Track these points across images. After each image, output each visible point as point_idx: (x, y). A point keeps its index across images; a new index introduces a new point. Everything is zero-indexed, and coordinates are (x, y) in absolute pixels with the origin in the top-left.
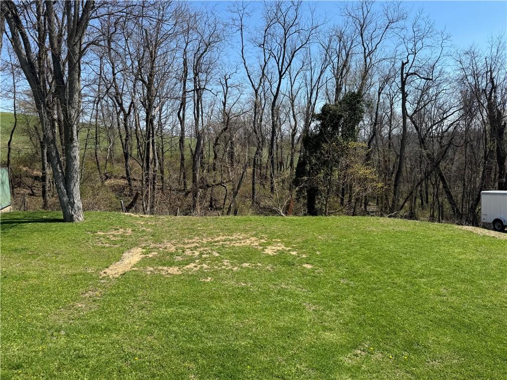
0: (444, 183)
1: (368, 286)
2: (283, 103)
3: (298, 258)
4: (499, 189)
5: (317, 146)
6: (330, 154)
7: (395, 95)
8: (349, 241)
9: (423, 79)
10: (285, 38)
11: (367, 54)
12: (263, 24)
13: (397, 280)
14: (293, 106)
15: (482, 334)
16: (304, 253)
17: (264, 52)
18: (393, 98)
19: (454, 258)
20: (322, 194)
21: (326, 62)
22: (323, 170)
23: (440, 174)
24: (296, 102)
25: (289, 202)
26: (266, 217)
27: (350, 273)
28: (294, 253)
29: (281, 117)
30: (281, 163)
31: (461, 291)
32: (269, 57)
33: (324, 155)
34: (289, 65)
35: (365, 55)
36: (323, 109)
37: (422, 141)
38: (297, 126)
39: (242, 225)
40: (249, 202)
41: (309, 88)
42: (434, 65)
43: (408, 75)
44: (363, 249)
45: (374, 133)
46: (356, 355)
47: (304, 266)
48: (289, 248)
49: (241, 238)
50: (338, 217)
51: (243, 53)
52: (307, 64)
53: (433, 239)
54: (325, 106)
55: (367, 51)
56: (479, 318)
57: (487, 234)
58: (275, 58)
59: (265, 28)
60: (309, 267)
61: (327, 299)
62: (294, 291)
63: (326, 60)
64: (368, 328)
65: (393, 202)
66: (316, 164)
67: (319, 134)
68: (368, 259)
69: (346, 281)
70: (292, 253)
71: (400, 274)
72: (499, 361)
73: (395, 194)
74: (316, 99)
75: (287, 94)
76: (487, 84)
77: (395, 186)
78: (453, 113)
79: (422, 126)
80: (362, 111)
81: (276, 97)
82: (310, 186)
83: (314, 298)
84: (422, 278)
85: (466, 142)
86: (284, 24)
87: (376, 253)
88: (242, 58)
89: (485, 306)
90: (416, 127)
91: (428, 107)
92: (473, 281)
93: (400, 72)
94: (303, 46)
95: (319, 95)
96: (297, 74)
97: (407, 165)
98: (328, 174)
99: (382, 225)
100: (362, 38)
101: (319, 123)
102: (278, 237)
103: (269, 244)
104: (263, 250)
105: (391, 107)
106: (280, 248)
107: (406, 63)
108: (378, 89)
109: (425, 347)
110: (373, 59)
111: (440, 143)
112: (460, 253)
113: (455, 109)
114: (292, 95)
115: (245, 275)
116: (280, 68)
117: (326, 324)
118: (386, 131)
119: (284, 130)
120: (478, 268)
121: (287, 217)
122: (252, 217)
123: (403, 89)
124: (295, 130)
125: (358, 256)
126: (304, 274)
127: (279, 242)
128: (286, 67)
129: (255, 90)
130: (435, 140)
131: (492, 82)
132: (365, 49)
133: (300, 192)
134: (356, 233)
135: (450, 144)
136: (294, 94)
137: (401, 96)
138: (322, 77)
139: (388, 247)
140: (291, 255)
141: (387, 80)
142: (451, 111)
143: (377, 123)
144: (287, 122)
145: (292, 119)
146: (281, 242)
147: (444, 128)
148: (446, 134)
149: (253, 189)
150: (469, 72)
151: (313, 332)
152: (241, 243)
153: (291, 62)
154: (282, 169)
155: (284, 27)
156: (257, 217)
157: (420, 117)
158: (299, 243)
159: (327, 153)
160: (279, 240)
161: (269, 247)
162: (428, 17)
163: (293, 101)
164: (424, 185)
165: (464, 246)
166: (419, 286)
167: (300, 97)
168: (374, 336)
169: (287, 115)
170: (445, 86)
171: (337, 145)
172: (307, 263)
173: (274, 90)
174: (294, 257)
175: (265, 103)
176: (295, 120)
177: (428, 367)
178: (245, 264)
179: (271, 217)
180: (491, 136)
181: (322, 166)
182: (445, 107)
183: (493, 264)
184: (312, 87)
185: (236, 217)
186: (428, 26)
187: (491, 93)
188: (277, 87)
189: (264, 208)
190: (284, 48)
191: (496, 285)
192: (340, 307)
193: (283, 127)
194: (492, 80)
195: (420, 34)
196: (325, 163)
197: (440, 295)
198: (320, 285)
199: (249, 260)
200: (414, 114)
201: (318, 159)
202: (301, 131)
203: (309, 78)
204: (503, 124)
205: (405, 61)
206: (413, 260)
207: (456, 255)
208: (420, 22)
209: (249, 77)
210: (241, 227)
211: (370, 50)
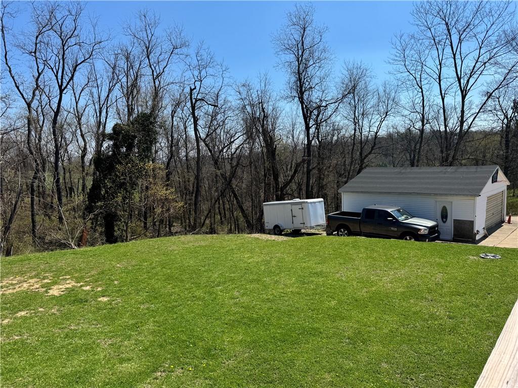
0: (237, 199)
1: (168, 305)
2: (68, 120)
3: (92, 293)
4: (277, 201)
5: (111, 168)
6: (126, 176)
7: (187, 119)
8: (151, 264)
9: (210, 106)
10: (63, 49)
11: (155, 77)
12: (33, 29)
13: (197, 294)
14: (80, 124)
15: (267, 324)
16: (100, 286)
17: (37, 61)
18: (186, 122)
19: (245, 262)
20: (121, 220)
21: (114, 79)
22: (120, 193)
23: (233, 192)
24: (83, 120)
25: (83, 231)
26: (51, 252)
27: (150, 296)
28: (88, 288)
29: (67, 136)
30: (71, 189)
31: (250, 291)
32: (44, 68)
33: (119, 177)
34: (72, 78)
35: (153, 76)
36: (114, 128)
37: (216, 162)
38: (88, 146)
39: (16, 267)
40: (28, 238)
41: (97, 107)
42: (218, 93)
43: (196, 101)
44: (164, 269)
45: (171, 155)
46: (156, 378)
47: (99, 299)
48: (82, 284)
49: (14, 282)
50: (138, 242)
51: (6, 60)
52: (92, 79)
53: (228, 248)
54: (116, 125)
55: (155, 74)
56: (264, 311)
57: (270, 239)
58: (53, 71)
59: (36, 34)
60: (105, 299)
61: (125, 329)
62: (87, 330)
63: (113, 78)
64: (169, 347)
65: (195, 220)
66: (111, 187)
67: (112, 154)
68: (169, 278)
69: (147, 305)
70: (84, 288)
71: (199, 286)
72: (279, 344)
73: (196, 213)
74: (106, 118)
75: (72, 110)
76: (260, 113)
77: (196, 204)
78: (238, 138)
79: (214, 148)
80: (156, 133)
81: (57, 113)
82: (106, 212)
83: (110, 332)
84: (218, 286)
85: (251, 163)
86: (61, 34)
87: (178, 271)
88: (6, 65)
89: (269, 299)
90: (209, 149)
91: (218, 131)
92: (259, 280)
93: (189, 97)
94: (87, 61)
95: (109, 114)
96: (82, 90)
97: (205, 185)
98: (125, 197)
99: (183, 243)
100: (149, 60)
101: (111, 143)
102: (67, 273)
103: (55, 283)
104: (46, 292)
105: (185, 131)
106: (70, 286)
107: (194, 89)
108: (170, 112)
109: (221, 350)
110: (162, 82)
111: (231, 164)
112: (249, 258)
113: (240, 134)
114: (78, 112)
115: (20, 326)
116: (60, 81)
117: (124, 356)
118: (184, 154)
119: (72, 151)
120: (263, 268)
121: (78, 249)
122: (31, 256)
123: (193, 113)
124: (85, 151)
125: (159, 277)
126: (99, 309)
127: (69, 278)
128: (68, 81)
129: (27, 104)
130: (226, 161)
131: (264, 112)
132: (153, 71)
133: (95, 219)
134: (157, 254)
135: (238, 164)
136: (81, 111)
137: (192, 120)
138: (110, 95)
139: (188, 263)
140: (84, 290)
141: (178, 104)
142: (237, 136)
143: (173, 146)
144: (75, 142)
145: (80, 139)
146: (71, 279)
147: (233, 151)
148: (235, 156)
149: (33, 221)
150: (247, 102)
151: (107, 368)
152: (15, 288)
153: (73, 76)
154: (73, 195)
155: (61, 37)
156: (38, 254)
157: (212, 140)
158: (93, 276)
159: (122, 175)
160: (67, 277)
161: (56, 287)
162: (208, 48)
163: (80, 119)
164: (221, 202)
165: (252, 251)
166: (216, 295)
167: (88, 115)
168: (175, 353)
169: (74, 134)
170: (230, 113)
171: (133, 166)
172: (103, 296)
173: (55, 106)
174: (88, 292)
175: (44, 119)
176: (84, 140)
177: (224, 367)
178: (20, 313)
179: (58, 251)
180: (268, 158)
181: (118, 189)
182: (231, 132)
183: (274, 263)
184: (101, 106)
185: (7, 258)
186: (209, 56)
187: (263, 121)
188: (57, 102)
189: (51, 242)
190: (63, 60)
191: (275, 279)
192: (140, 333)
193: (70, 148)
194: (263, 109)
195: (203, 63)
196: (122, 185)
197: (234, 299)
198: (118, 316)
199: (26, 307)
200: (207, 137)
201: (114, 182)
202: (93, 152)
203: (96, 95)
204: (274, 147)
205: (193, 87)
206: (211, 271)
207: (246, 260)
208: (202, 52)
209: (18, 88)
210: (16, 270)
211: (158, 73)
